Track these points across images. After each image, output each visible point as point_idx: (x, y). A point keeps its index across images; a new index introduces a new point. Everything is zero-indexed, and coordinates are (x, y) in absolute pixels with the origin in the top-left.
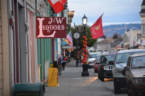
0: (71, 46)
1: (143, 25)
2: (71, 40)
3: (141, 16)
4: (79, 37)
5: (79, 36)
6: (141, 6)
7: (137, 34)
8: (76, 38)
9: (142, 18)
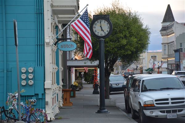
0: (88, 53)
1: (165, 45)
2: (88, 34)
3: (162, 34)
4: (107, 33)
5: (109, 30)
6: (161, 23)
7: (152, 56)
8: (99, 35)
9: (163, 37)
